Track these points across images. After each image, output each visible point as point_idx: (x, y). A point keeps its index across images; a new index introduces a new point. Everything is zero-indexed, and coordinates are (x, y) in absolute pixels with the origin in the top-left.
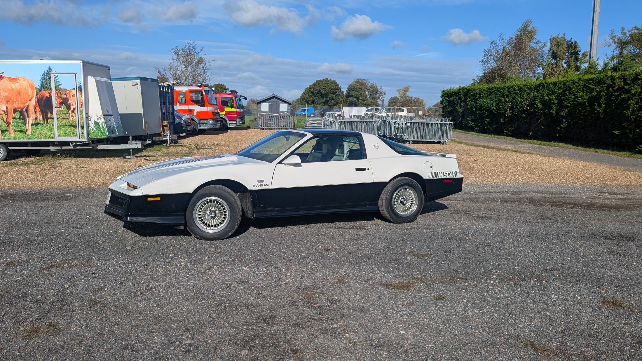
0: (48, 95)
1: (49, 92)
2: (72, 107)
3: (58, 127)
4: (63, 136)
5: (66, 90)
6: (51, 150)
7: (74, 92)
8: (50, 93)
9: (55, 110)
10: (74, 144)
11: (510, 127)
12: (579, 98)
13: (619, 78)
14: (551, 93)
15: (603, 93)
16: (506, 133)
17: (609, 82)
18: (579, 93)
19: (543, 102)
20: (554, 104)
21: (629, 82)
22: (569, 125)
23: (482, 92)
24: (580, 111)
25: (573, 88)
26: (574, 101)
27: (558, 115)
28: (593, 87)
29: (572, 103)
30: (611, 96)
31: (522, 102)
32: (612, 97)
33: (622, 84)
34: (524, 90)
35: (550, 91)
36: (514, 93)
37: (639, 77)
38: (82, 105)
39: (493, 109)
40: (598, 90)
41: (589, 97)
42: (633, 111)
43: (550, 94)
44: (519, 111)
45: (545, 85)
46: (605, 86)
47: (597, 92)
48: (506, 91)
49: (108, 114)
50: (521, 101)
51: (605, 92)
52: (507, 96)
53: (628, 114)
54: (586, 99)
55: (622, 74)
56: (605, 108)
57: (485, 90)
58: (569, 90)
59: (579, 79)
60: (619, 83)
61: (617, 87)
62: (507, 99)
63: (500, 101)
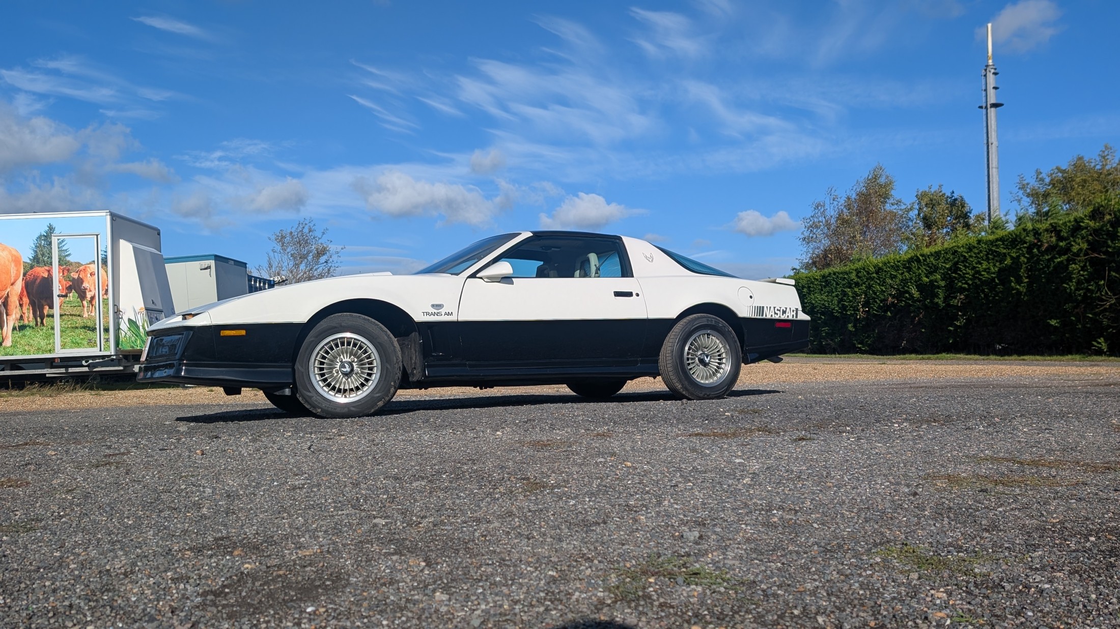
0: (46, 275)
1: (47, 268)
2: (89, 295)
3: (62, 331)
4: (71, 347)
5: (79, 264)
6: (47, 375)
7: (94, 267)
8: (49, 271)
9: (57, 301)
10: (90, 361)
11: (867, 338)
12: (983, 273)
13: (1047, 230)
14: (934, 270)
15: (1022, 258)
16: (860, 348)
17: (1030, 239)
18: (981, 264)
19: (921, 287)
20: (939, 287)
21: (1066, 235)
22: (969, 321)
23: (812, 283)
24: (986, 296)
25: (971, 256)
26: (974, 277)
27: (949, 305)
28: (1005, 251)
29: (970, 282)
30: (1038, 261)
31: (884, 292)
32: (1039, 264)
33: (1054, 239)
34: (885, 271)
35: (931, 268)
36: (867, 279)
37: (1082, 224)
38: (107, 290)
39: (834, 309)
40: (1014, 255)
41: (1000, 269)
42: (1079, 282)
43: (931, 273)
44: (879, 307)
45: (921, 258)
46: (1025, 247)
47: (1012, 258)
48: (853, 276)
49: (153, 307)
50: (882, 290)
51: (1025, 257)
52: (857, 284)
53: (1071, 289)
54: (994, 273)
55: (1051, 224)
56: (1030, 284)
57: (817, 280)
58: (963, 262)
59: (979, 242)
60: (1049, 239)
61: (1046, 245)
62: (856, 289)
63: (845, 294)
